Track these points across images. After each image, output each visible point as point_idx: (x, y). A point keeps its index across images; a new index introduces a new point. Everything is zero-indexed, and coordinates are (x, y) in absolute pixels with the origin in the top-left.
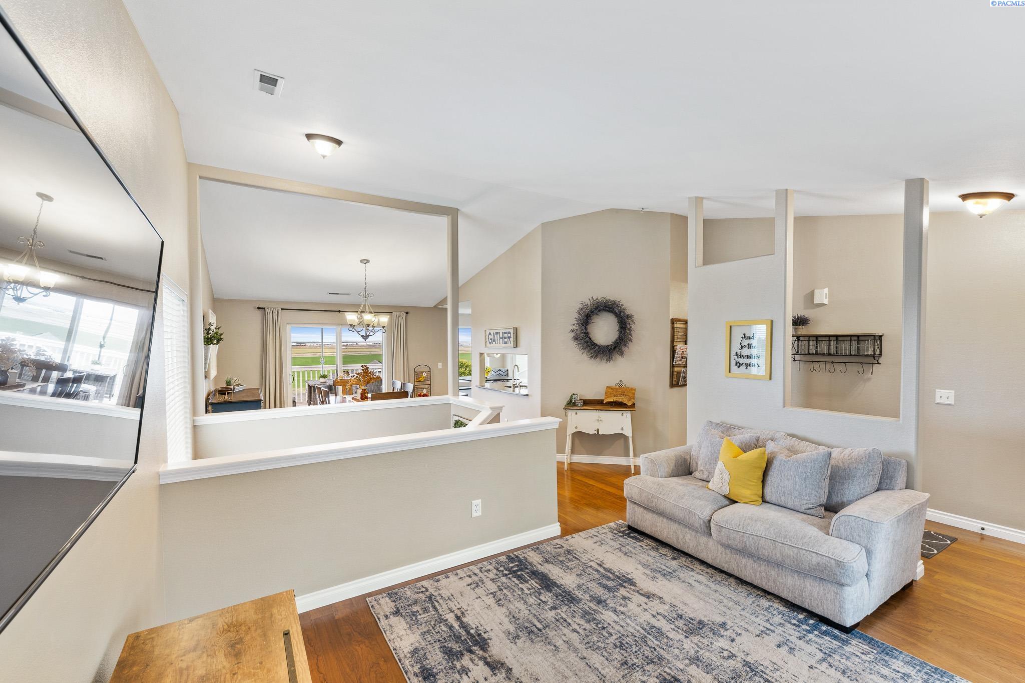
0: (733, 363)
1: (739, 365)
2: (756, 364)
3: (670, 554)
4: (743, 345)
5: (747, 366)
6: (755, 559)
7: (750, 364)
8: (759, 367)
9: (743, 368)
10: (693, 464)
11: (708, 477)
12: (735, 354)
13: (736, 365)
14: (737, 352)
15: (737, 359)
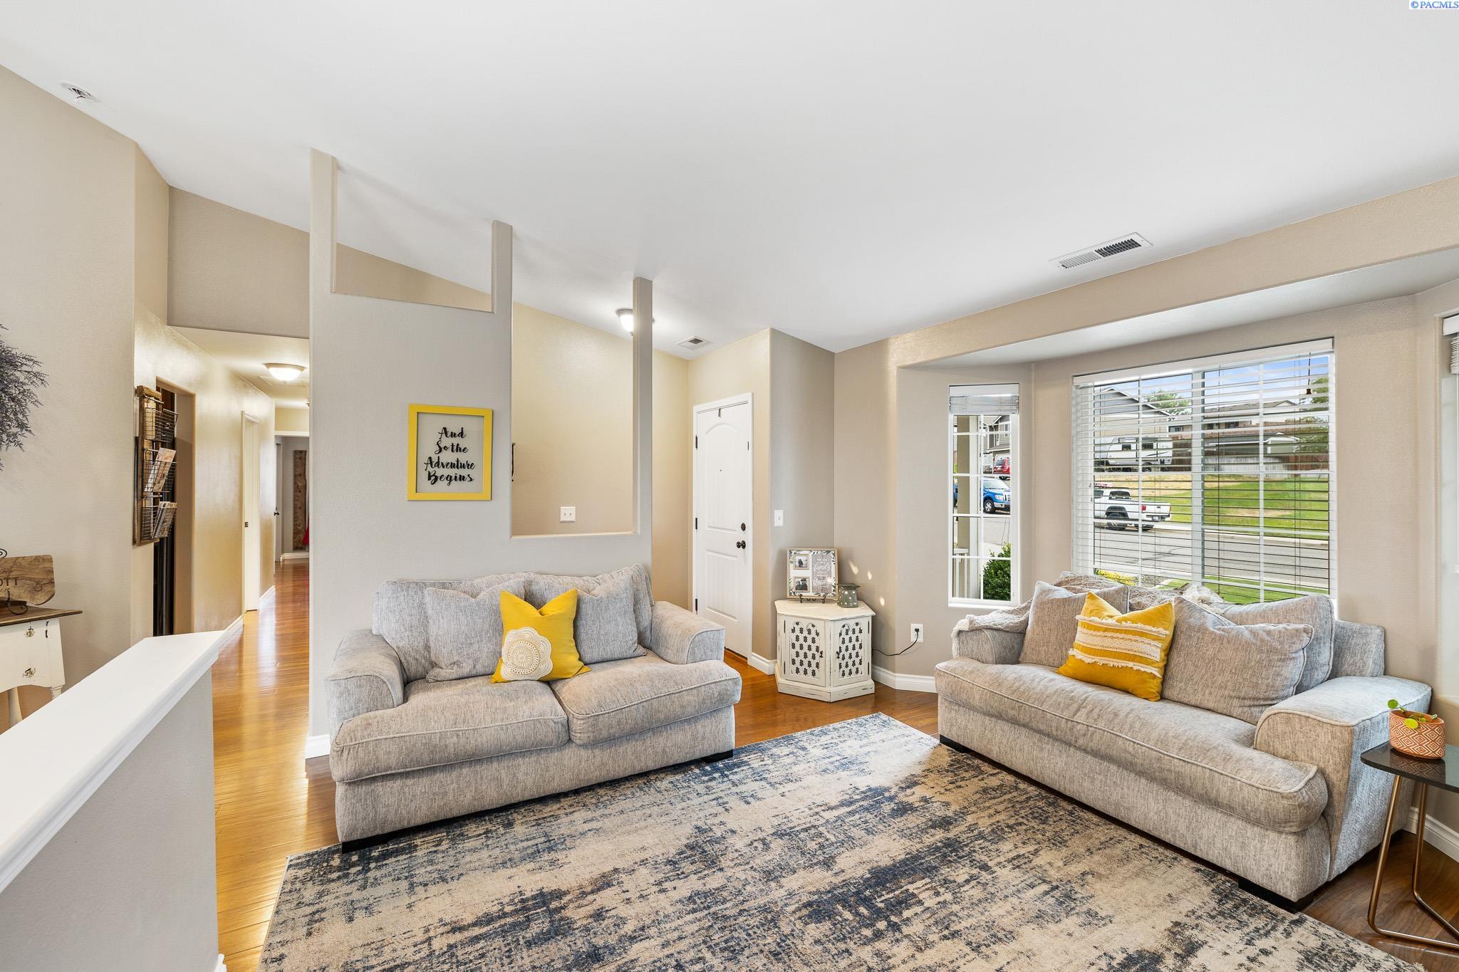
0: (425, 475)
1: (434, 479)
2: (466, 476)
3: (495, 825)
4: (442, 446)
5: (451, 480)
6: (637, 737)
7: (456, 477)
8: (471, 480)
9: (442, 484)
10: (408, 662)
11: (475, 667)
12: (426, 460)
13: (429, 479)
14: (430, 458)
15: (430, 469)
